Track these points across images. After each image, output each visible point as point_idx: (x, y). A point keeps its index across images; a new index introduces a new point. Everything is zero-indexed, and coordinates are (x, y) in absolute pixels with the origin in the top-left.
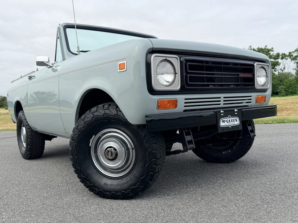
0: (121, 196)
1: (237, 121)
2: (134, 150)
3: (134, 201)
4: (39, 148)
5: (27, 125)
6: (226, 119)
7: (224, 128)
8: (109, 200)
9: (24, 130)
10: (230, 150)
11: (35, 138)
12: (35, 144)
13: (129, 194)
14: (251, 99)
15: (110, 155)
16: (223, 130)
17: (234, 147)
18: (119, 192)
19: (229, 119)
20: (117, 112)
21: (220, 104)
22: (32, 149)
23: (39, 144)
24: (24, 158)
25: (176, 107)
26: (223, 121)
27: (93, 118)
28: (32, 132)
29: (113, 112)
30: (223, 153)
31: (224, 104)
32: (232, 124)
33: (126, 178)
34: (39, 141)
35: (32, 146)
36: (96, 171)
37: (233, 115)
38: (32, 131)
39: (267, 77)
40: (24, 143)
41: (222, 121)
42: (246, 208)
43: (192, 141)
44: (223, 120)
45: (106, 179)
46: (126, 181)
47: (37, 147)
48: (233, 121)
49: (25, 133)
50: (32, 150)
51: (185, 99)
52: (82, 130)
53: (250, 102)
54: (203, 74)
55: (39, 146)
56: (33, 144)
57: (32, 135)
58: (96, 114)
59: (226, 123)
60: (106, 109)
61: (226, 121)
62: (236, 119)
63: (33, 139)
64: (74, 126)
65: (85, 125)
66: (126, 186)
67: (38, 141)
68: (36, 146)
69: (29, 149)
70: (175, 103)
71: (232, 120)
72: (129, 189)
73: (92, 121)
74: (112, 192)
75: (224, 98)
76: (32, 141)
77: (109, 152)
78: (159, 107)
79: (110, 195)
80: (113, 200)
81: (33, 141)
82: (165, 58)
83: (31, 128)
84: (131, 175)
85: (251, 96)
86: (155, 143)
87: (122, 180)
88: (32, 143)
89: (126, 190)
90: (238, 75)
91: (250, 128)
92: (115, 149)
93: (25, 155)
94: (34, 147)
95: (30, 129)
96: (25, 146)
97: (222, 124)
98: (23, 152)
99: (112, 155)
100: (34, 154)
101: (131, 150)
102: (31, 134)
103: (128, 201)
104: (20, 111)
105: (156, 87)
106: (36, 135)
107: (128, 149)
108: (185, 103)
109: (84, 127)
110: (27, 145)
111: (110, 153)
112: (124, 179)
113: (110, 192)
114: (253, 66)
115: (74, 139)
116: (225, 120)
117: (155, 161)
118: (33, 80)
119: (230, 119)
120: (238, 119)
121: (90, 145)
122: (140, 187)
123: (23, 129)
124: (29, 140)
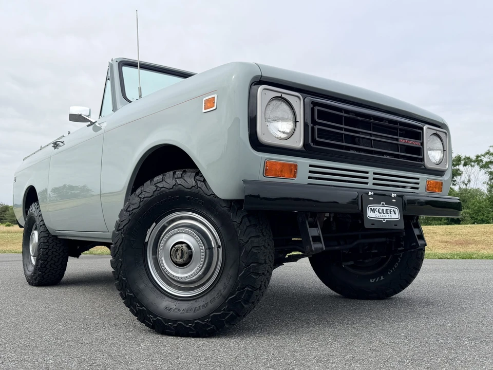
0: (193, 331)
1: (395, 214)
2: (220, 250)
3: (215, 341)
4: (57, 266)
5: (41, 226)
6: (378, 208)
7: (374, 222)
9: (36, 235)
10: (382, 277)
11: (53, 248)
12: (52, 259)
13: (207, 326)
14: (418, 184)
15: (178, 257)
16: (372, 224)
17: (390, 272)
18: (190, 321)
19: (382, 208)
20: (196, 183)
21: (367, 183)
22: (45, 267)
23: (59, 259)
24: (30, 284)
25: (295, 176)
26: (373, 210)
27: (156, 192)
28: (48, 238)
30: (371, 281)
31: (374, 184)
32: (387, 216)
33: (205, 297)
34: (59, 254)
35: (46, 262)
36: (152, 286)
37: (389, 203)
38: (48, 236)
39: (444, 151)
40: (32, 258)
41: (371, 209)
42: (411, 353)
43: (319, 237)
44: (373, 208)
45: (170, 299)
46: (204, 303)
47: (54, 264)
48: (389, 212)
49: (37, 241)
50: (45, 269)
51: (311, 166)
52: (134, 214)
53: (417, 188)
54: (341, 129)
55: (58, 262)
56: (48, 258)
57: (48, 242)
58: (160, 185)
59: (377, 213)
60: (177, 178)
61: (377, 210)
62: (394, 210)
63: (49, 250)
64: (122, 207)
65: (142, 203)
66: (203, 312)
67: (56, 254)
68: (53, 262)
69: (41, 267)
70: (293, 170)
71: (387, 211)
72: (208, 316)
73: (153, 197)
74: (179, 322)
75: (374, 173)
76: (47, 253)
77: (177, 250)
78: (266, 172)
79: (173, 327)
81: (50, 253)
82: (279, 95)
83: (47, 230)
84: (212, 293)
85: (418, 179)
86: (258, 237)
87: (196, 301)
88: (47, 256)
89: (202, 319)
90: (397, 140)
91: (416, 232)
92: (188, 247)
93: (32, 277)
94: (49, 263)
95: (46, 232)
96: (34, 262)
97: (370, 214)
98: (29, 273)
99: (182, 257)
100: (48, 276)
101: (215, 251)
102: (48, 240)
103: (205, 339)
104: (32, 204)
105: (263, 138)
106: (54, 243)
107: (210, 248)
108: (310, 172)
109: (140, 208)
110: (37, 261)
111: (179, 252)
112: (200, 300)
113: (175, 322)
114: (422, 129)
115: (120, 228)
116: (375, 208)
117: (255, 266)
118: (60, 149)
119: (385, 208)
120: (397, 211)
121: (146, 240)
122: (227, 314)
123: (34, 233)
124: (43, 251)
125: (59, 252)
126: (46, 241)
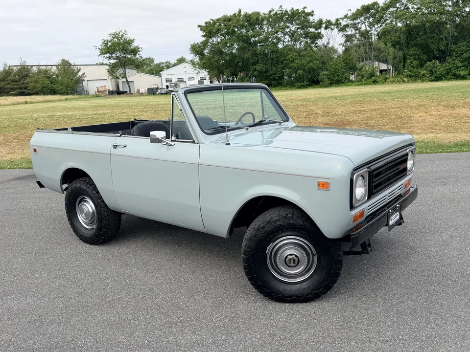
1: (398, 216)
2: (315, 256)
3: (314, 304)
8: (287, 304)
11: (112, 218)
13: (310, 298)
14: (402, 187)
18: (300, 297)
19: (394, 216)
20: (303, 222)
21: (386, 201)
23: (116, 225)
25: (363, 216)
27: (276, 227)
29: (300, 222)
33: (307, 282)
37: (396, 211)
45: (284, 284)
46: (307, 286)
51: (368, 207)
52: (260, 239)
53: (402, 190)
60: (290, 219)
61: (392, 219)
66: (307, 291)
67: (115, 222)
68: (112, 228)
72: (311, 294)
73: (273, 230)
74: (293, 297)
75: (389, 194)
77: (291, 259)
78: (354, 221)
80: (292, 304)
82: (361, 175)
85: (403, 185)
87: (301, 284)
89: (308, 295)
90: (398, 169)
92: (296, 256)
97: (390, 223)
99: (294, 263)
103: (308, 304)
106: (112, 215)
109: (264, 236)
111: (292, 261)
112: (304, 284)
113: (291, 297)
115: (250, 247)
120: (398, 214)
121: (267, 252)
124: (106, 223)
125: (116, 220)
126: (106, 214)
